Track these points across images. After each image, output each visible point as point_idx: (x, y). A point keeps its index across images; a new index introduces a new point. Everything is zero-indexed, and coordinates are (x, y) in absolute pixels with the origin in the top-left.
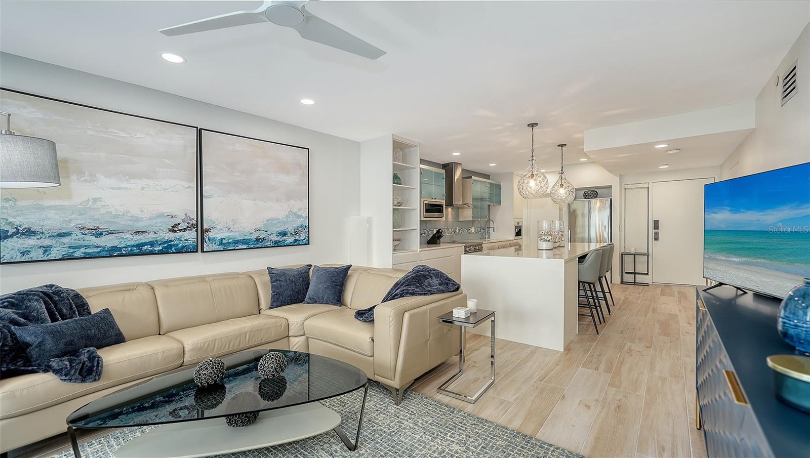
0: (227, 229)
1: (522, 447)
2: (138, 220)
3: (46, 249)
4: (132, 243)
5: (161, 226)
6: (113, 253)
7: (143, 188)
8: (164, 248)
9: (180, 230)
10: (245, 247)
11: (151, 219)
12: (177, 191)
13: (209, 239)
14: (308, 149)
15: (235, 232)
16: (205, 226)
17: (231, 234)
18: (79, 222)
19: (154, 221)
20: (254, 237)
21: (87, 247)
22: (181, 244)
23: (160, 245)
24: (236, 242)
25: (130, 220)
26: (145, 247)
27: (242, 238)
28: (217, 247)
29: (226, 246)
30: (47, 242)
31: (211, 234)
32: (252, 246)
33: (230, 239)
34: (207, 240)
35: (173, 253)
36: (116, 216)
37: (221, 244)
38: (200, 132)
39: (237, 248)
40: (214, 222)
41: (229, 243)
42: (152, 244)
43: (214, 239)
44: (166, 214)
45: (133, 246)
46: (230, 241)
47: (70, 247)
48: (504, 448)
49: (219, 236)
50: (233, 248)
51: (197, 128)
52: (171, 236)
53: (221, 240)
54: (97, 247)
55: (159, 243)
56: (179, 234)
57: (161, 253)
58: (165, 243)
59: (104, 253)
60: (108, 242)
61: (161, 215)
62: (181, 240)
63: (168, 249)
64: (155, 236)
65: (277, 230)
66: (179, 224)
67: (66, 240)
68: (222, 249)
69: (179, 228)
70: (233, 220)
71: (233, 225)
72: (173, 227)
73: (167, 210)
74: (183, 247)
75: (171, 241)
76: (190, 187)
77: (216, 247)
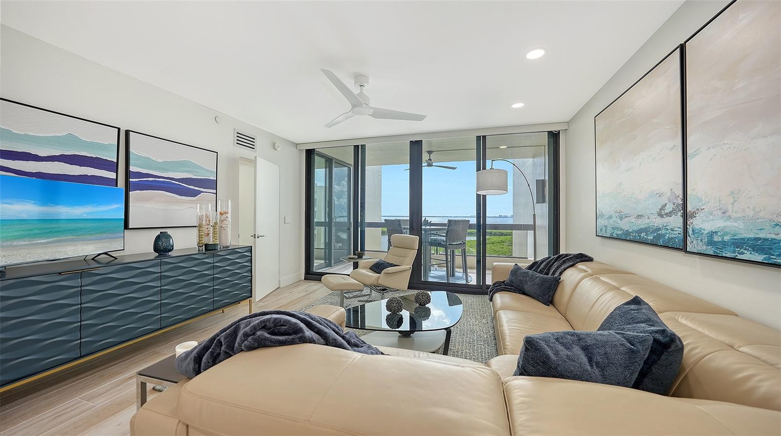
0: (720, 213)
2: (638, 201)
3: (606, 228)
4: (635, 228)
5: (651, 209)
6: (626, 237)
7: (641, 164)
8: (654, 238)
9: (667, 214)
10: (759, 258)
11: (646, 199)
12: (663, 158)
13: (693, 231)
16: (689, 209)
17: (728, 223)
18: (615, 206)
19: (648, 202)
21: (617, 229)
22: (668, 235)
23: (651, 233)
25: (635, 203)
26: (642, 235)
27: (752, 236)
28: (705, 247)
30: (606, 222)
31: (697, 223)
33: (726, 234)
35: (661, 246)
36: (628, 199)
37: (711, 243)
39: (740, 257)
40: (700, 200)
41: (724, 244)
42: (646, 231)
44: (655, 193)
45: (636, 232)
46: (726, 238)
47: (612, 228)
52: (658, 222)
53: (712, 234)
54: (621, 229)
55: (651, 230)
56: (667, 219)
57: (652, 244)
58: (655, 231)
59: (623, 237)
60: (625, 225)
61: (652, 195)
62: (668, 229)
63: (657, 240)
64: (647, 221)
66: (666, 204)
67: (611, 221)
68: (711, 253)
69: (666, 211)
70: (732, 193)
71: (733, 204)
72: (661, 209)
73: (656, 187)
74: (670, 240)
75: (659, 229)
77: (703, 248)
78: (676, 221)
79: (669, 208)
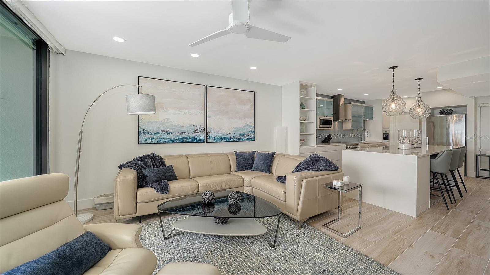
0: (217, 132)
1: (376, 270)
2: (182, 127)
3: (152, 139)
5: (191, 130)
6: (173, 141)
7: (184, 114)
8: (192, 140)
9: (198, 132)
10: (225, 141)
11: (187, 127)
14: (254, 92)
15: (220, 134)
17: (219, 134)
18: (162, 128)
19: (188, 128)
20: (229, 136)
21: (165, 138)
23: (190, 139)
24: (221, 139)
25: (179, 128)
26: (185, 140)
29: (217, 140)
30: (152, 136)
31: (210, 135)
32: (228, 141)
33: (219, 137)
34: (209, 137)
35: (195, 142)
36: (175, 126)
37: (215, 139)
38: (206, 87)
40: (212, 129)
42: (187, 138)
43: (212, 137)
44: (193, 125)
45: (181, 139)
47: (159, 138)
48: (363, 267)
49: (214, 136)
50: (220, 141)
51: (205, 85)
52: (194, 135)
54: (168, 139)
56: (198, 134)
57: (191, 142)
58: (192, 138)
60: (172, 137)
61: (191, 126)
63: (194, 141)
64: (188, 135)
65: (240, 133)
66: (198, 129)
67: (158, 135)
68: (215, 141)
69: (198, 131)
70: (220, 128)
72: (195, 131)
73: (193, 123)
74: (199, 140)
75: (195, 137)
76: (202, 113)
77: (212, 141)
78: (202, 135)
79: (199, 130)
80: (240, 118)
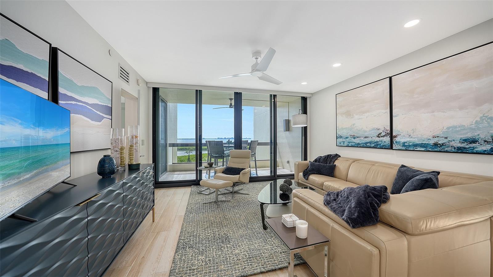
0: (408, 136)
2: (365, 132)
3: (344, 142)
4: (363, 142)
5: (373, 134)
6: (358, 146)
7: (367, 117)
8: (375, 145)
9: (382, 136)
10: (423, 149)
11: (370, 131)
12: (380, 116)
13: (396, 142)
15: (414, 138)
16: (394, 134)
18: (350, 133)
19: (371, 132)
20: (432, 142)
21: (352, 142)
22: (382, 144)
23: (373, 143)
24: (416, 145)
25: (363, 132)
26: (368, 144)
27: (421, 143)
28: (401, 147)
29: (408, 148)
30: (344, 140)
31: (397, 139)
32: (430, 150)
33: (411, 142)
34: (395, 142)
35: (379, 148)
36: (359, 131)
39: (416, 149)
41: (410, 146)
42: (370, 143)
43: (399, 142)
44: (375, 128)
45: (364, 143)
46: (410, 144)
47: (348, 142)
49: (403, 140)
50: (413, 149)
52: (377, 139)
53: (404, 143)
54: (354, 143)
55: (373, 142)
56: (381, 138)
57: (374, 147)
58: (375, 143)
59: (356, 146)
60: (357, 141)
61: (373, 129)
62: (382, 142)
63: (377, 146)
64: (371, 139)
65: (462, 137)
66: (381, 133)
67: (347, 139)
68: (404, 149)
69: (381, 135)
70: (413, 129)
71: (413, 133)
72: (379, 135)
73: (376, 126)
74: (383, 146)
75: (378, 142)
76: (386, 112)
77: (401, 148)
78: (387, 139)
79: (383, 134)
80: (461, 108)
